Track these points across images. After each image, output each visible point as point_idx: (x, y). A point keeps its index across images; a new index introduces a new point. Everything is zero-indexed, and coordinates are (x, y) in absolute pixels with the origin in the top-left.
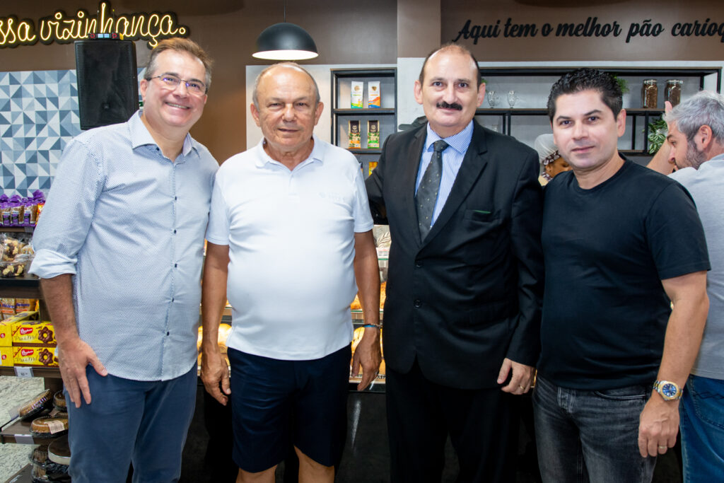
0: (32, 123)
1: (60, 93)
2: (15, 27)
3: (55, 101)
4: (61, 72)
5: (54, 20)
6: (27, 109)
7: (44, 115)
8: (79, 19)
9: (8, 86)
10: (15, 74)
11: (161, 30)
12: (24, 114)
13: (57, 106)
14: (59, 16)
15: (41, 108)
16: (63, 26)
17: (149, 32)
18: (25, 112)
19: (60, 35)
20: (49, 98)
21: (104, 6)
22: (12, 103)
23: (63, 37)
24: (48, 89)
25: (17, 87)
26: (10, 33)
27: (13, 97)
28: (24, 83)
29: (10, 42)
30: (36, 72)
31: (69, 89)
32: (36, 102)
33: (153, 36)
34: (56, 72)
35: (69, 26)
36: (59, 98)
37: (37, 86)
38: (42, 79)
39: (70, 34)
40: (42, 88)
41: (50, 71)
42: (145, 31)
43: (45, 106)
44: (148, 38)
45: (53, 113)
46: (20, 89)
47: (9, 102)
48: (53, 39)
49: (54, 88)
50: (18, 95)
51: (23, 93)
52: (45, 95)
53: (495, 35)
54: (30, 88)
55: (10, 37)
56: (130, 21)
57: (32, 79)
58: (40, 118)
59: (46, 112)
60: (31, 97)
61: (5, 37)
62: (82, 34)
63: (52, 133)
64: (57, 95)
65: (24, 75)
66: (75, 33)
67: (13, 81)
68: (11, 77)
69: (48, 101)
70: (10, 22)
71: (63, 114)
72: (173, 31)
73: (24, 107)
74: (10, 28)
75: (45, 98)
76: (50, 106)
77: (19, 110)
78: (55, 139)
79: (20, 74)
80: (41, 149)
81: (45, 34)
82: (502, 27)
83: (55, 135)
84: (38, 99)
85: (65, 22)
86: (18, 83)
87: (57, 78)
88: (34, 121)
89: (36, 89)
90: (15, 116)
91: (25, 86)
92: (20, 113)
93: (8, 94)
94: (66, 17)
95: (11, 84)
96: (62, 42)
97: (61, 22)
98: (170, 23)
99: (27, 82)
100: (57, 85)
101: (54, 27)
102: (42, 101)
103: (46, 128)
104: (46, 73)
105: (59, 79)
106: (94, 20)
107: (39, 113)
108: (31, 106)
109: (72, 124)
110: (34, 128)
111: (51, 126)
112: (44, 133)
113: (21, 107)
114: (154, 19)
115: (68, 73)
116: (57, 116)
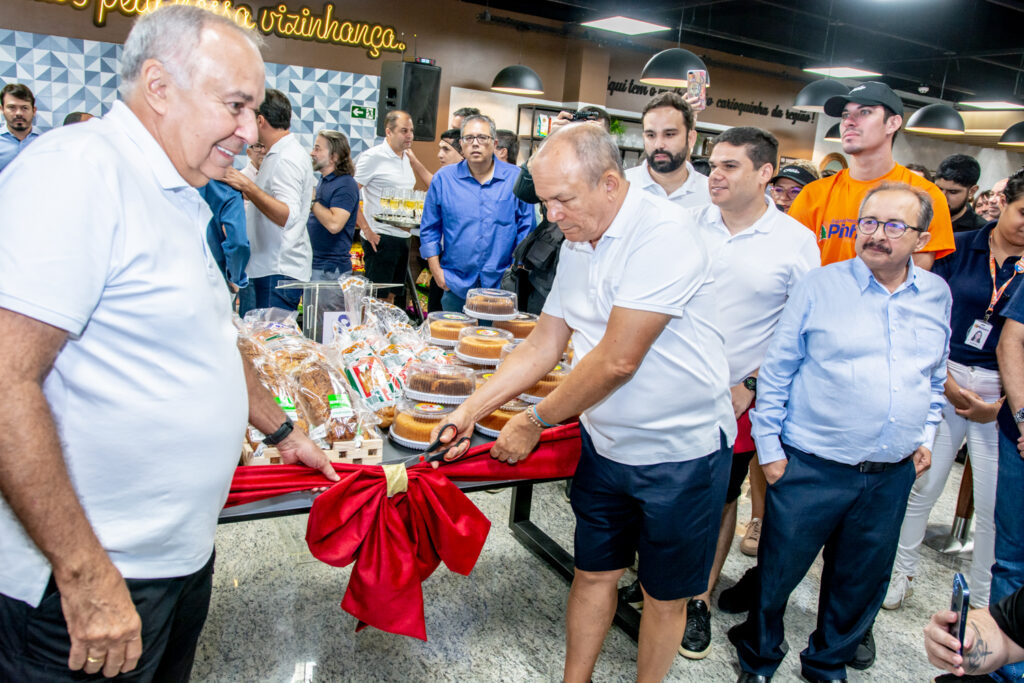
4: (280, 66)
5: (278, 12)
8: (302, 16)
11: (383, 42)
14: (283, 9)
16: (286, 20)
17: (371, 42)
19: (283, 28)
21: (330, 9)
23: (286, 31)
31: (288, 85)
33: (375, 47)
34: (275, 65)
35: (293, 21)
39: (293, 29)
42: (368, 40)
44: (370, 48)
48: (275, 31)
53: (623, 90)
56: (354, 27)
62: (306, 31)
66: (298, 29)
70: (228, 5)
72: (393, 45)
81: (267, 25)
82: (628, 85)
85: (289, 16)
94: (289, 11)
96: (285, 36)
97: (285, 15)
98: (392, 37)
101: (276, 19)
105: (278, 72)
106: (319, 20)
114: (377, 31)
115: (288, 68)
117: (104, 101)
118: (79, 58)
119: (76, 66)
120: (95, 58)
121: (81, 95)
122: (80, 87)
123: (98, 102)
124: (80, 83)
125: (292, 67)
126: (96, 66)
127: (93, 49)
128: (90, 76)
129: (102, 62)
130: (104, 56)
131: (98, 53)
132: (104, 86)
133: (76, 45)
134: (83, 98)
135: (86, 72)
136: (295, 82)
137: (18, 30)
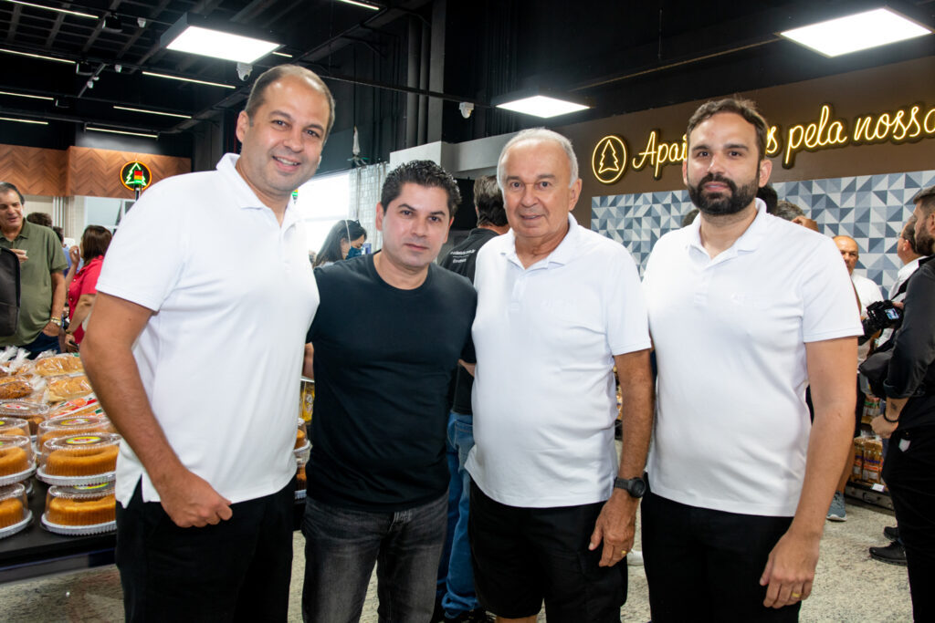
2: (920, 117)
9: (903, 190)
10: (913, 175)
22: (905, 211)
26: (913, 124)
27: (908, 203)
29: (911, 136)
47: (901, 209)
55: (913, 129)
61: (905, 130)
65: (926, 176)
67: (910, 183)
68: (907, 177)
70: (915, 110)
74: (913, 118)
79: (921, 175)
86: (916, 186)
93: (902, 202)
95: (906, 187)
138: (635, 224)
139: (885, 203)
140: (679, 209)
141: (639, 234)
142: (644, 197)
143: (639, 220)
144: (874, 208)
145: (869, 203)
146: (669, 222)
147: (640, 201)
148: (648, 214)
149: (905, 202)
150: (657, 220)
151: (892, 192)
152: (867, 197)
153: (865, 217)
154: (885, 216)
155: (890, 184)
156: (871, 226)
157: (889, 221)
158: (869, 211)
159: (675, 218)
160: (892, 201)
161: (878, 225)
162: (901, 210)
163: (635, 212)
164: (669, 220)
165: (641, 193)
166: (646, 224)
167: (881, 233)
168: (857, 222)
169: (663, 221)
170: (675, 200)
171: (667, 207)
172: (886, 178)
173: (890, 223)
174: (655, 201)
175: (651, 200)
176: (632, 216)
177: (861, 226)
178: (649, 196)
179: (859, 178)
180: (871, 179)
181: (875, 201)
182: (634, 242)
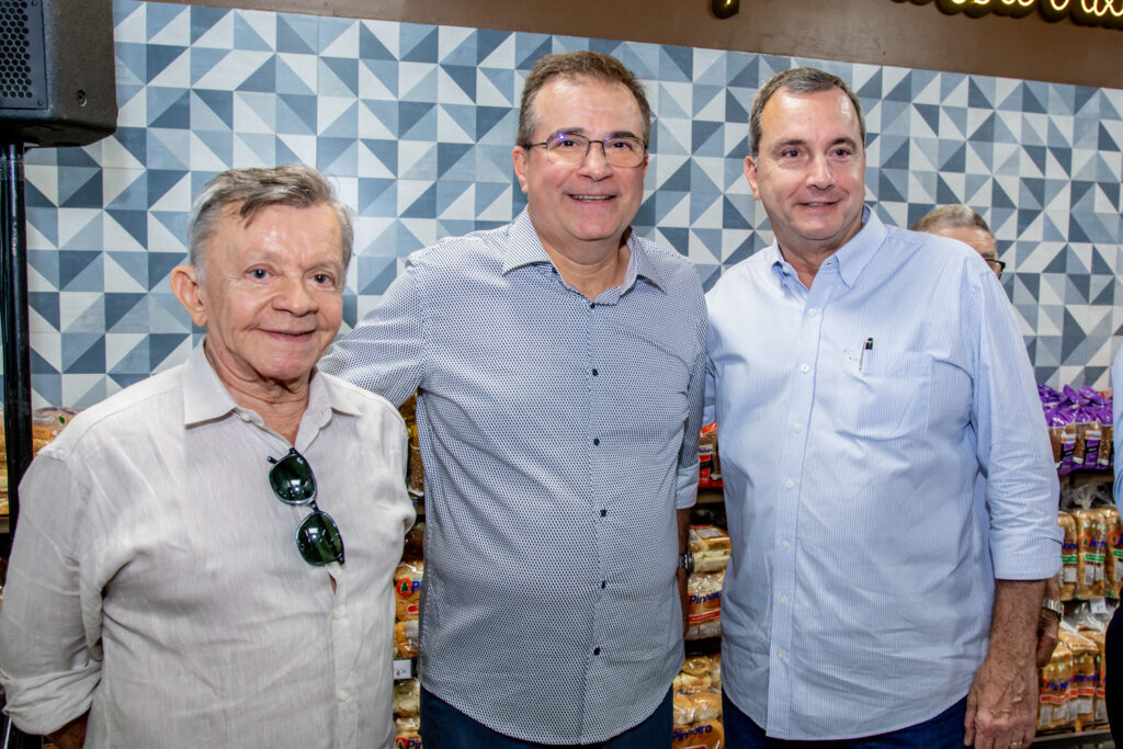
0: (1011, 206)
1: (1076, 139)
3: (1064, 157)
4: (1081, 90)
6: (1001, 170)
7: (1037, 188)
9: (966, 109)
10: (981, 81)
12: (995, 184)
13: (1068, 169)
15: (1035, 173)
18: (998, 178)
20: (1052, 149)
22: (970, 153)
24: (1052, 127)
25: (985, 114)
27: (973, 138)
28: (1002, 107)
30: (1029, 83)
31: (1096, 134)
32: (1025, 158)
34: (1072, 88)
36: (1075, 152)
37: (1030, 116)
38: (1043, 104)
39: (1109, 5)
40: (1038, 122)
41: (1059, 86)
43: (1042, 166)
45: (1059, 185)
46: (992, 118)
47: (963, 148)
48: (1075, 12)
49: (1066, 125)
50: (985, 134)
51: (997, 131)
52: (1044, 141)
54: (1013, 121)
57: (1020, 99)
58: (1028, 194)
59: (1042, 182)
60: (1015, 141)
63: (1051, 233)
64: (1070, 143)
65: (1004, 88)
67: (977, 99)
68: (972, 85)
69: (1050, 158)
71: (1079, 190)
73: (997, 163)
75: (1044, 149)
76: (1054, 170)
77: (983, 170)
78: (1055, 248)
80: (1023, 269)
83: (1060, 238)
84: (1029, 149)
86: (987, 105)
87: (1072, 104)
88: (1015, 201)
89: (1025, 124)
90: (973, 185)
91: (999, 112)
92: (985, 178)
95: (971, 104)
96: (1091, 21)
99: (1006, 106)
100: (1072, 119)
102: (1037, 154)
103: (1039, 221)
104: (1051, 87)
105: (1077, 107)
107: (1027, 181)
108: (1012, 162)
109: (1095, 215)
110: (1014, 218)
111: (1049, 214)
112: (1034, 232)
113: (988, 162)
115: (1097, 94)
116: (1066, 192)
117: (728, 192)
118: (681, 92)
119: (677, 112)
120: (715, 90)
121: (681, 181)
122: (682, 160)
123: (720, 193)
124: (681, 152)
125: (1104, 90)
126: (715, 110)
127: (712, 69)
128: (703, 133)
129: (730, 97)
130: (732, 84)
131: (722, 79)
132: (728, 156)
133: (676, 59)
134: (687, 188)
135: (695, 124)
136: (1109, 125)
137: (557, 33)
138: (200, 112)
139: (936, 131)
140: (391, 82)
141: (222, 148)
142: (240, 21)
143: (220, 102)
144: (917, 140)
145: (907, 129)
146: (351, 115)
147: (220, 35)
148: (261, 81)
149: (968, 136)
150: (303, 108)
151: (947, 109)
152: (903, 114)
153: (899, 159)
154: (935, 159)
155: (945, 92)
156: (912, 179)
157: (942, 169)
158: (906, 145)
159: (377, 107)
160: (948, 129)
161: (923, 176)
162: (962, 152)
163: (198, 71)
164: (353, 110)
165: (231, 8)
166: (251, 116)
167: (929, 193)
168: (884, 167)
169: (330, 110)
170: (372, 49)
171: (346, 72)
172: (937, 79)
173: (944, 175)
174: (289, 41)
175: (271, 40)
176: (186, 85)
177: (891, 174)
178: (264, 23)
179: (887, 70)
180: (908, 78)
181: (918, 127)
182: (201, 180)
